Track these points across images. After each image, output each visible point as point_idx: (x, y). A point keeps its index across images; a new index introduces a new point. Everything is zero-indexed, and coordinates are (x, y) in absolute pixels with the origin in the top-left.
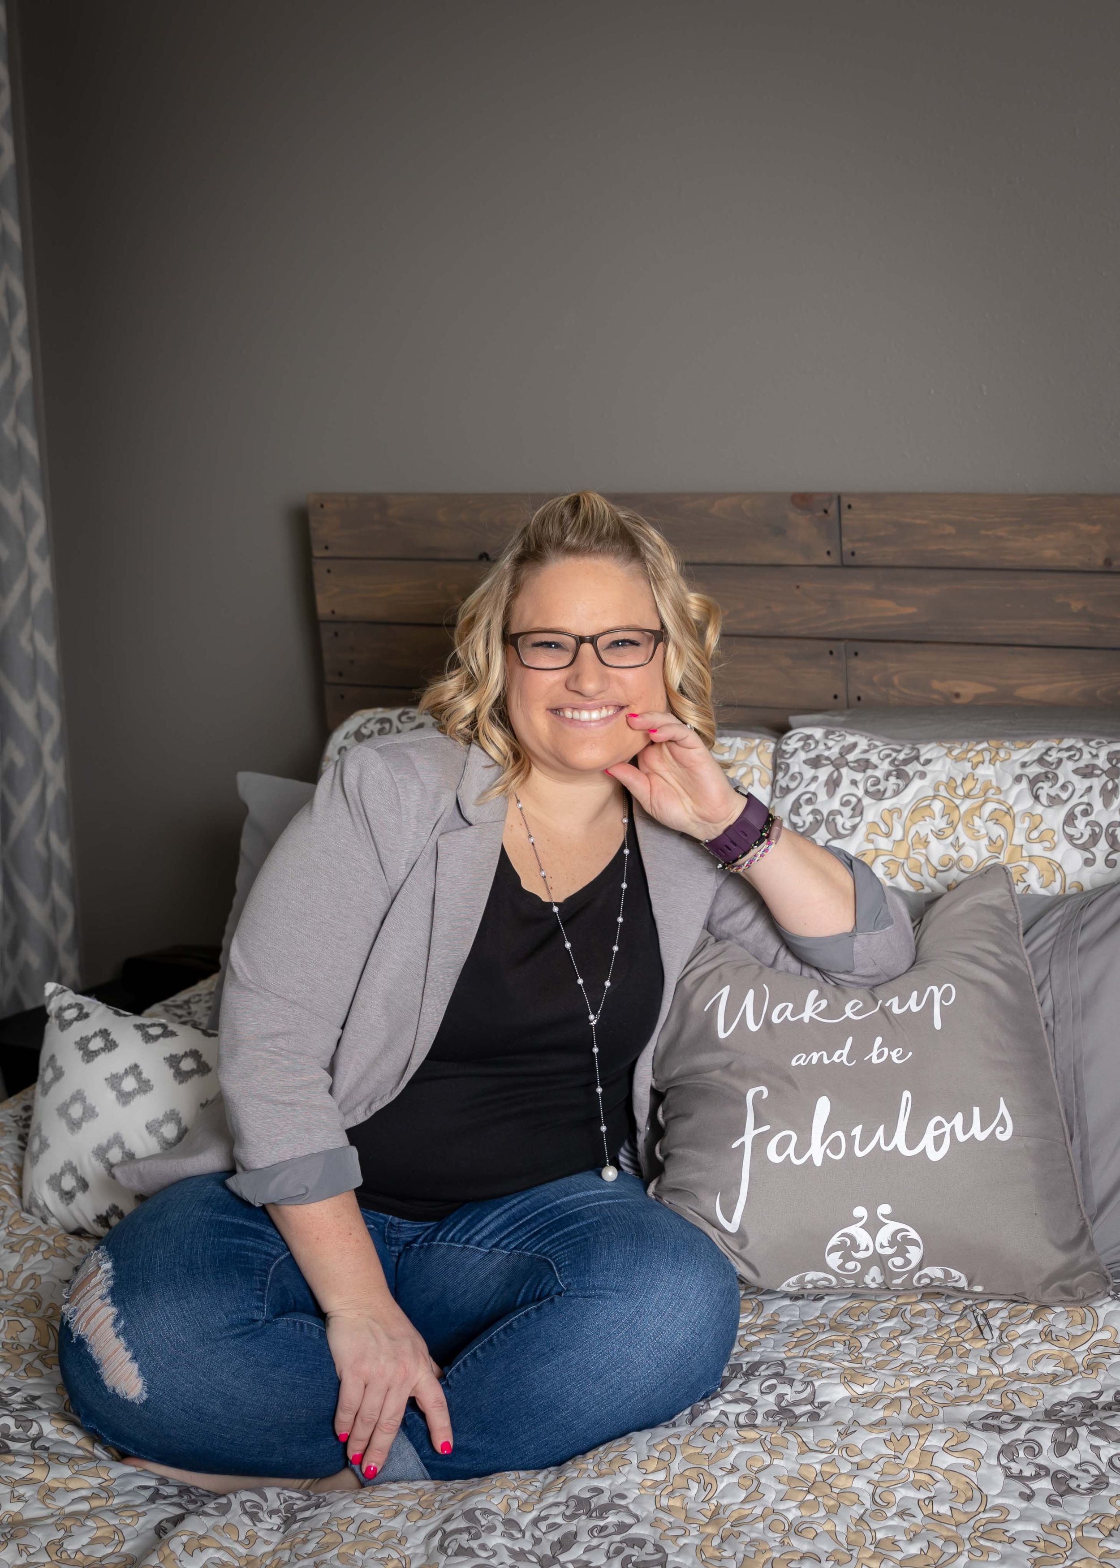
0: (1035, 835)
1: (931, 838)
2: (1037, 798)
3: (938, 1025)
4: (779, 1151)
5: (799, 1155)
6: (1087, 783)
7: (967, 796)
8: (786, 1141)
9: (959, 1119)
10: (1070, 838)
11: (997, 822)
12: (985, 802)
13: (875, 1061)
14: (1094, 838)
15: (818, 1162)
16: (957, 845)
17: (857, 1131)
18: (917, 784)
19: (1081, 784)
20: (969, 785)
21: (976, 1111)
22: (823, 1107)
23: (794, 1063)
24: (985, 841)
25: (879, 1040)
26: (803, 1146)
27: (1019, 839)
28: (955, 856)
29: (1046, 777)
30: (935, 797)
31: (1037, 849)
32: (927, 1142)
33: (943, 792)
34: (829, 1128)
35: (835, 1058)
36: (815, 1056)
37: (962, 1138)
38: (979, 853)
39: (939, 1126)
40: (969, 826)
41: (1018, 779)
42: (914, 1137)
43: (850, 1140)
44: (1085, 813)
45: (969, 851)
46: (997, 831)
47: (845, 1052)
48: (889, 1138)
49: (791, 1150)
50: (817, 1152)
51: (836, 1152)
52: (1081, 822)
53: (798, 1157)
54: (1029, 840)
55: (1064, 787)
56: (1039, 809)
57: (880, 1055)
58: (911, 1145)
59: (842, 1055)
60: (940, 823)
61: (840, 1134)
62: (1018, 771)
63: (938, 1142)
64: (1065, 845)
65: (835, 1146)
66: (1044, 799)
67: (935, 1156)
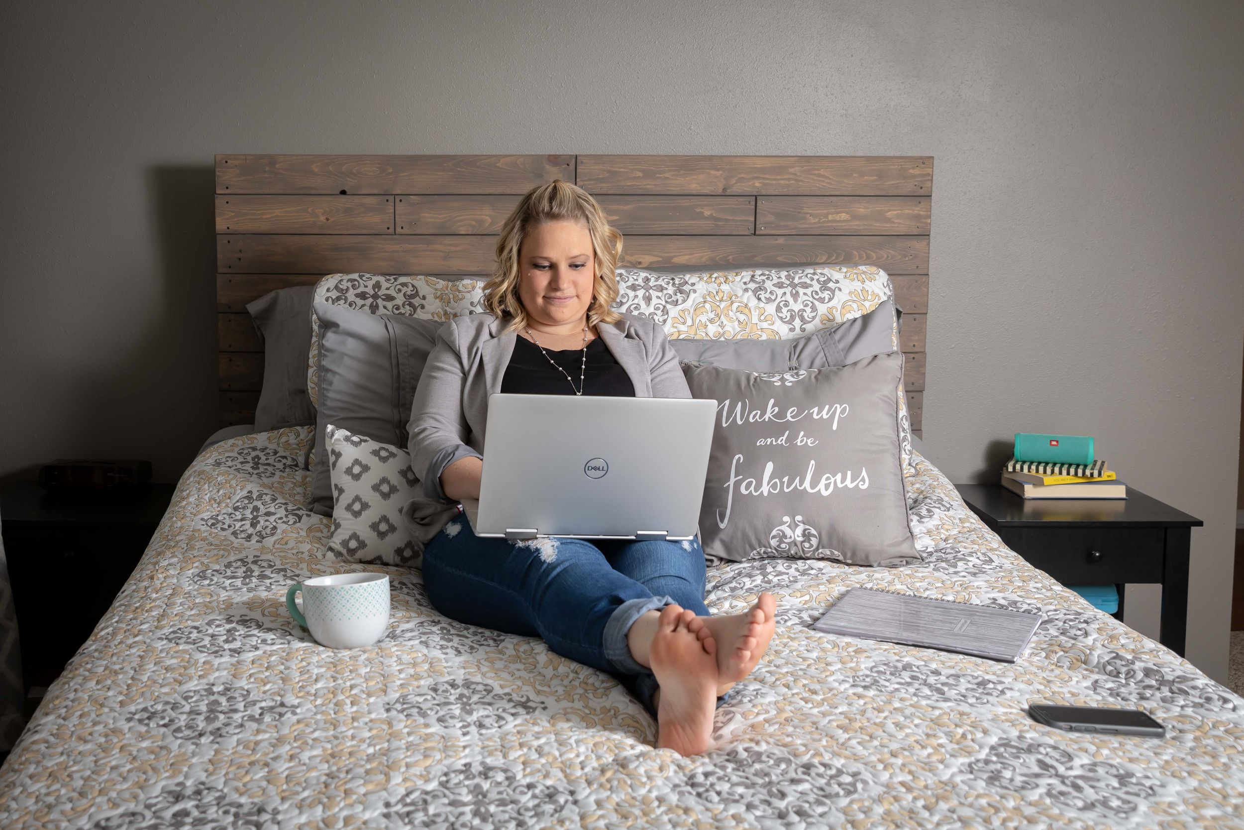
0: (762, 318)
1: (708, 323)
2: (759, 299)
3: (835, 427)
4: (747, 488)
5: (756, 490)
6: (782, 291)
7: (721, 300)
8: (750, 484)
9: (839, 476)
10: (781, 318)
11: (741, 312)
12: (732, 303)
13: (799, 444)
14: (793, 318)
15: (765, 494)
16: (722, 326)
17: (786, 479)
18: (692, 296)
19: (780, 292)
20: (721, 295)
21: (849, 473)
22: (770, 467)
23: (758, 444)
24: (737, 323)
25: (802, 433)
26: (759, 486)
27: (755, 320)
28: (722, 331)
29: (760, 289)
30: (705, 302)
31: (765, 325)
32: (821, 486)
33: (708, 299)
34: (771, 478)
35: (779, 442)
36: (769, 440)
37: (840, 485)
38: (734, 329)
39: (828, 478)
40: (727, 315)
41: (746, 290)
42: (814, 484)
43: (782, 483)
44: (786, 305)
45: (728, 328)
46: (742, 317)
47: (784, 438)
48: (801, 484)
49: (752, 488)
50: (765, 489)
51: (775, 490)
52: (785, 310)
53: (756, 491)
54: (760, 320)
55: (771, 292)
56: (762, 305)
57: (801, 441)
58: (812, 487)
59: (782, 440)
60: (712, 315)
61: (777, 480)
62: (744, 287)
63: (827, 487)
64: (778, 322)
65: (774, 486)
66: (763, 299)
67: (825, 493)
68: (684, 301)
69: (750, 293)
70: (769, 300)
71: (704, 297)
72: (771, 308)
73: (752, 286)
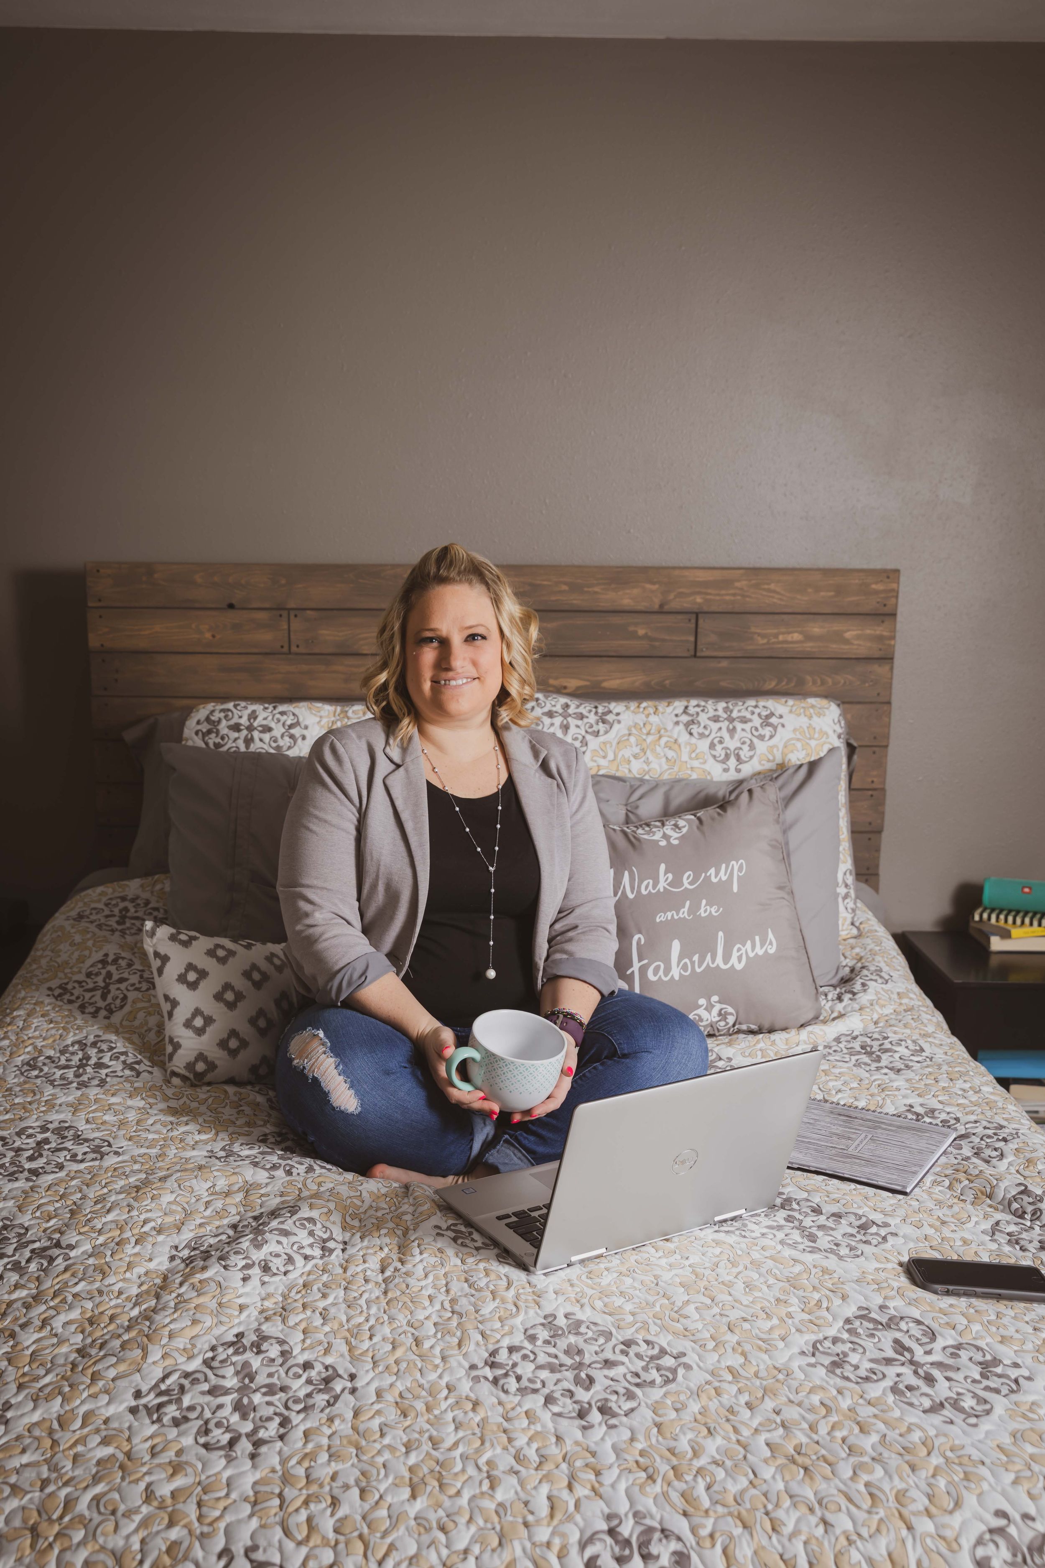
2: (691, 734)
3: (735, 889)
4: (655, 974)
5: (666, 975)
7: (649, 734)
8: (658, 967)
9: (749, 943)
12: (660, 737)
13: (703, 915)
15: (677, 978)
17: (696, 958)
20: (648, 727)
21: (757, 938)
22: (676, 946)
23: (658, 920)
25: (704, 902)
26: (667, 970)
30: (629, 735)
32: (734, 960)
33: (634, 731)
34: (680, 959)
35: (681, 915)
36: (669, 914)
37: (751, 955)
39: (739, 950)
42: (727, 958)
43: (693, 963)
47: (686, 909)
48: (713, 961)
49: (661, 973)
50: (676, 972)
51: (686, 971)
56: (694, 740)
57: (705, 911)
58: (726, 963)
59: (684, 913)
61: (687, 960)
63: (740, 959)
65: (684, 967)
66: (696, 735)
67: (739, 967)
68: (606, 732)
69: (681, 727)
70: (702, 736)
71: (629, 729)
72: (704, 745)
73: (685, 718)
